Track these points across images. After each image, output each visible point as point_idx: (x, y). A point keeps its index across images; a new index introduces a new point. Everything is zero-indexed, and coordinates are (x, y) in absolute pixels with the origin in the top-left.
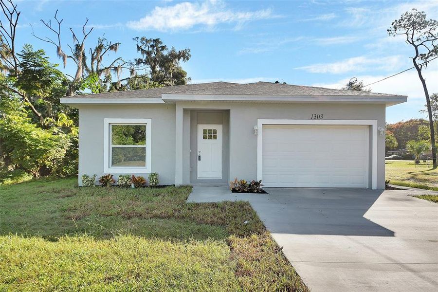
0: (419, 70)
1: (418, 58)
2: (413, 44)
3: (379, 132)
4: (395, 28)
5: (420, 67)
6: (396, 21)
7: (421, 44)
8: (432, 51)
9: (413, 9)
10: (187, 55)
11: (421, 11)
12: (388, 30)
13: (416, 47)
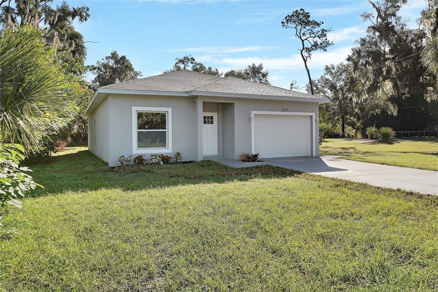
0: (305, 61)
1: (304, 50)
2: (300, 38)
3: (316, 120)
4: (287, 21)
5: (305, 58)
6: (288, 16)
7: (306, 39)
8: (313, 46)
9: (301, 9)
10: (85, 15)
11: (306, 12)
12: (282, 22)
13: (303, 41)
